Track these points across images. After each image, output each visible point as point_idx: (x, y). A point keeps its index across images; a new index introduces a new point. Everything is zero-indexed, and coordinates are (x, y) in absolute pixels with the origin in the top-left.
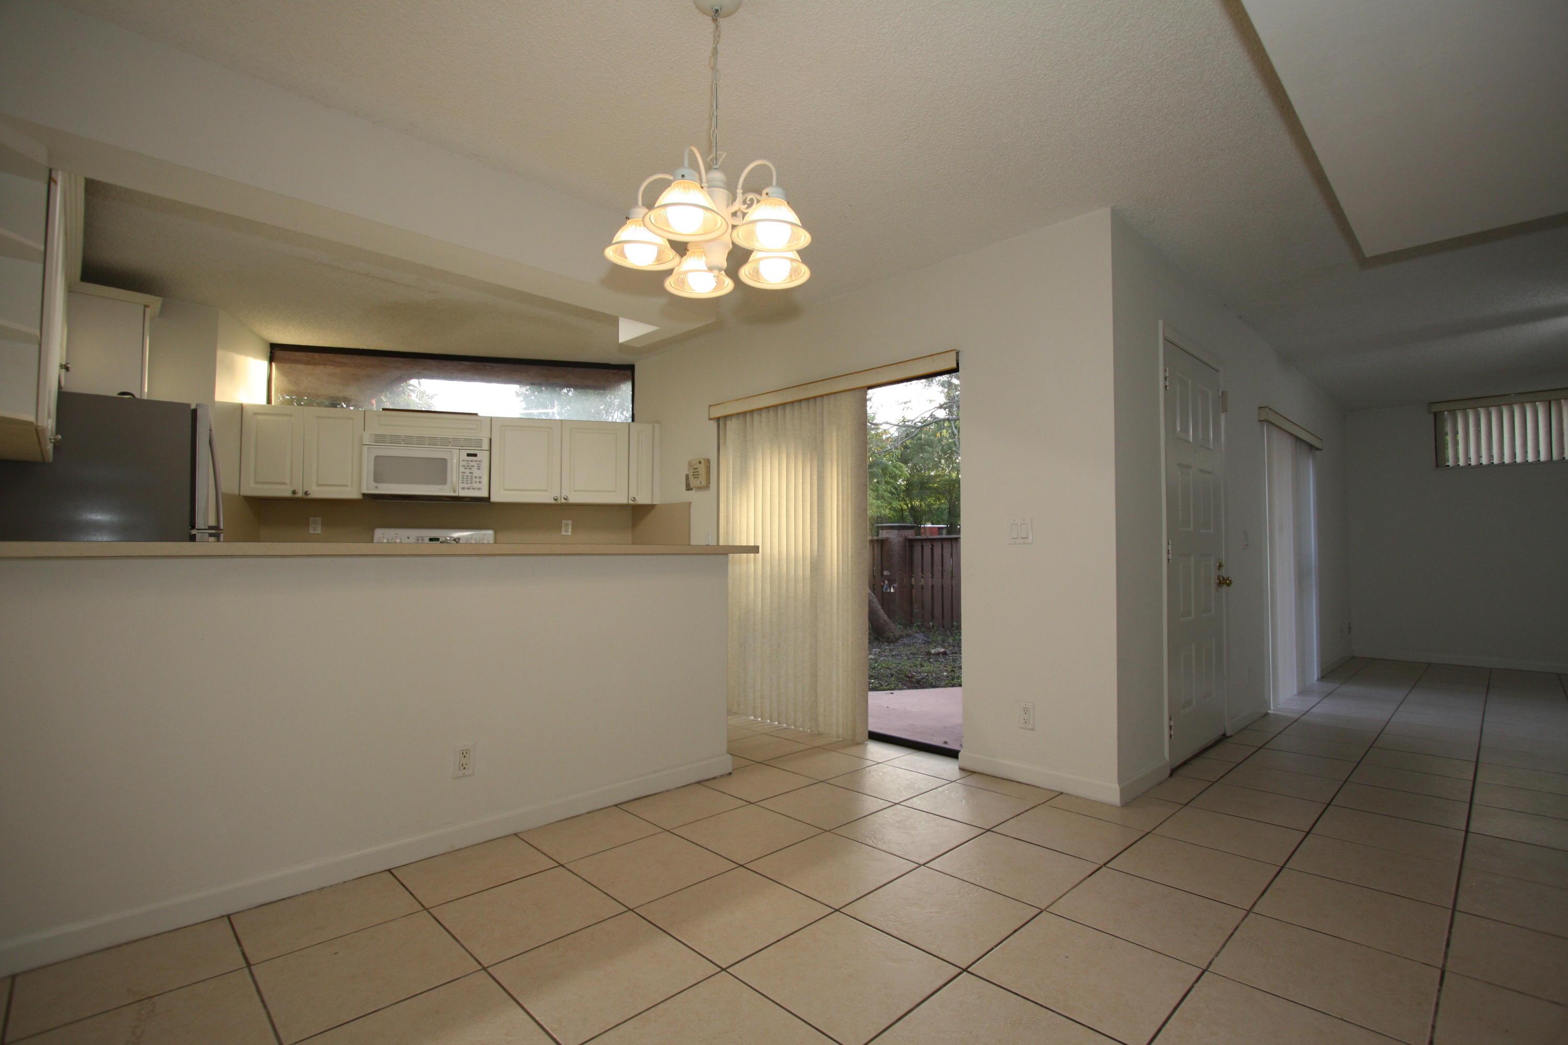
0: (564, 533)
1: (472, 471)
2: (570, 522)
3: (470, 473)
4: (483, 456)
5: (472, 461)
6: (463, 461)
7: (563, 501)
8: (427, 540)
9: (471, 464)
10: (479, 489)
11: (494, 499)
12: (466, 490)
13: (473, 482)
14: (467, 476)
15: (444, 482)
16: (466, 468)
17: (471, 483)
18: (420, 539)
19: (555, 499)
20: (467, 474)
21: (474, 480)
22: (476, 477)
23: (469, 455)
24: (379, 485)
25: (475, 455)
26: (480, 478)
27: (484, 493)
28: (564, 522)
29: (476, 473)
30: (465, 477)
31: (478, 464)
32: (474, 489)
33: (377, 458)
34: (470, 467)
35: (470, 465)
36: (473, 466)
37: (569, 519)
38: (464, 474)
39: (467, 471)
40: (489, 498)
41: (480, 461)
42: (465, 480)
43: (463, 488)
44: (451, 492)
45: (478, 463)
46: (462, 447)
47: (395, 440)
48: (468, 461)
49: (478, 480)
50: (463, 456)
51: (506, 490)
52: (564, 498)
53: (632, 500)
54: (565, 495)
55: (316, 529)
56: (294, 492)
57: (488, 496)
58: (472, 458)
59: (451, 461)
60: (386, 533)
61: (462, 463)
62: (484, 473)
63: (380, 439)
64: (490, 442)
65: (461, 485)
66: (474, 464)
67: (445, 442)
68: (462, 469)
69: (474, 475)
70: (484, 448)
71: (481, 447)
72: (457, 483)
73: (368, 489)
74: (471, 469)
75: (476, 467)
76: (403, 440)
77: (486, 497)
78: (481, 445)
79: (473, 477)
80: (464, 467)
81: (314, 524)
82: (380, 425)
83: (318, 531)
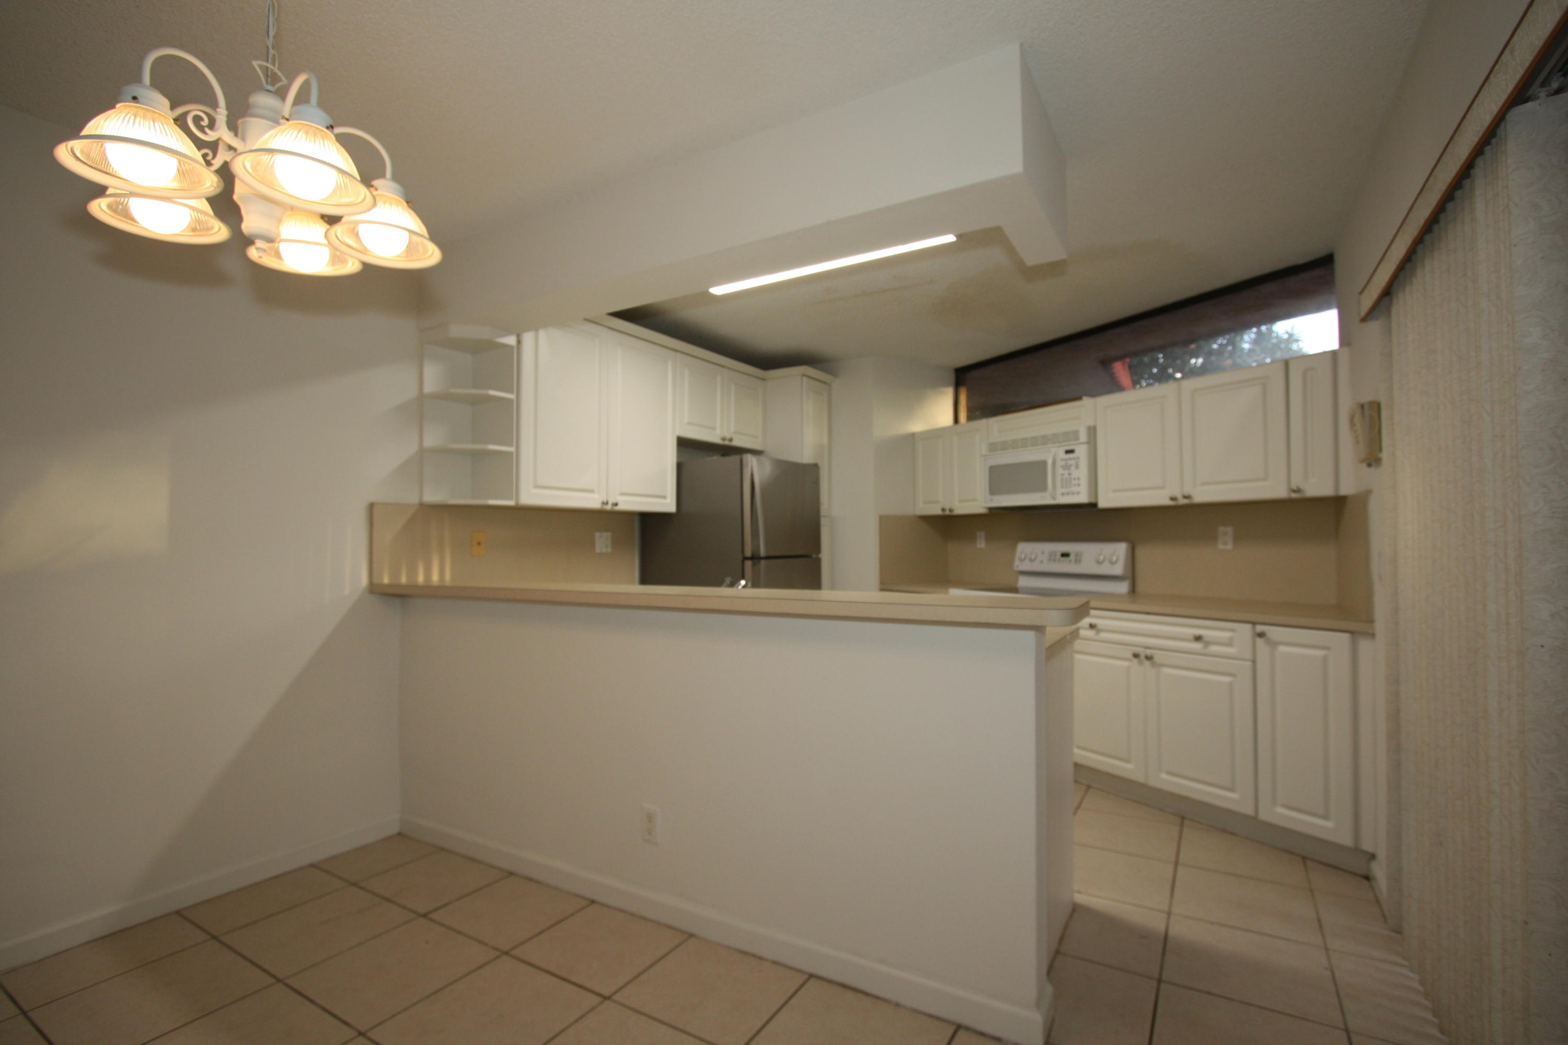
0: (1221, 546)
1: (1070, 472)
2: (1231, 529)
3: (1070, 474)
5: (1070, 459)
6: (1062, 460)
7: (1186, 501)
8: (1058, 556)
9: (1070, 462)
10: (1078, 493)
11: (1103, 504)
12: (1066, 496)
13: (1072, 485)
14: (1066, 479)
15: (1044, 488)
16: (1064, 469)
17: (1070, 487)
18: (1053, 555)
19: (1171, 499)
20: (1066, 476)
21: (1073, 482)
22: (1075, 479)
23: (1067, 452)
25: (1071, 451)
26: (1079, 479)
27: (1082, 498)
28: (1222, 529)
29: (1075, 474)
30: (1064, 480)
31: (1075, 462)
32: (1073, 493)
33: (992, 469)
35: (1068, 464)
36: (1071, 466)
37: (1229, 526)
38: (1062, 477)
39: (1066, 472)
40: (1097, 505)
41: (1078, 458)
42: (1065, 483)
43: (1063, 494)
44: (1051, 500)
45: (1076, 460)
46: (1060, 443)
47: (1004, 446)
48: (1066, 460)
49: (1076, 482)
50: (1062, 454)
51: (1114, 491)
52: (1185, 497)
53: (1294, 491)
54: (1187, 491)
55: (981, 544)
56: (943, 510)
57: (1093, 501)
58: (1071, 456)
59: (1050, 462)
60: (1024, 548)
61: (1060, 463)
62: (1082, 473)
63: (993, 447)
64: (1092, 431)
65: (1060, 490)
66: (1072, 462)
67: (1045, 440)
68: (1060, 471)
69: (1072, 476)
70: (1081, 441)
71: (1078, 440)
72: (1054, 486)
73: (985, 503)
74: (1069, 469)
75: (1074, 466)
76: (1010, 445)
77: (1089, 503)
78: (1078, 437)
79: (1072, 480)
80: (1062, 468)
81: (980, 538)
82: (999, 431)
83: (983, 546)
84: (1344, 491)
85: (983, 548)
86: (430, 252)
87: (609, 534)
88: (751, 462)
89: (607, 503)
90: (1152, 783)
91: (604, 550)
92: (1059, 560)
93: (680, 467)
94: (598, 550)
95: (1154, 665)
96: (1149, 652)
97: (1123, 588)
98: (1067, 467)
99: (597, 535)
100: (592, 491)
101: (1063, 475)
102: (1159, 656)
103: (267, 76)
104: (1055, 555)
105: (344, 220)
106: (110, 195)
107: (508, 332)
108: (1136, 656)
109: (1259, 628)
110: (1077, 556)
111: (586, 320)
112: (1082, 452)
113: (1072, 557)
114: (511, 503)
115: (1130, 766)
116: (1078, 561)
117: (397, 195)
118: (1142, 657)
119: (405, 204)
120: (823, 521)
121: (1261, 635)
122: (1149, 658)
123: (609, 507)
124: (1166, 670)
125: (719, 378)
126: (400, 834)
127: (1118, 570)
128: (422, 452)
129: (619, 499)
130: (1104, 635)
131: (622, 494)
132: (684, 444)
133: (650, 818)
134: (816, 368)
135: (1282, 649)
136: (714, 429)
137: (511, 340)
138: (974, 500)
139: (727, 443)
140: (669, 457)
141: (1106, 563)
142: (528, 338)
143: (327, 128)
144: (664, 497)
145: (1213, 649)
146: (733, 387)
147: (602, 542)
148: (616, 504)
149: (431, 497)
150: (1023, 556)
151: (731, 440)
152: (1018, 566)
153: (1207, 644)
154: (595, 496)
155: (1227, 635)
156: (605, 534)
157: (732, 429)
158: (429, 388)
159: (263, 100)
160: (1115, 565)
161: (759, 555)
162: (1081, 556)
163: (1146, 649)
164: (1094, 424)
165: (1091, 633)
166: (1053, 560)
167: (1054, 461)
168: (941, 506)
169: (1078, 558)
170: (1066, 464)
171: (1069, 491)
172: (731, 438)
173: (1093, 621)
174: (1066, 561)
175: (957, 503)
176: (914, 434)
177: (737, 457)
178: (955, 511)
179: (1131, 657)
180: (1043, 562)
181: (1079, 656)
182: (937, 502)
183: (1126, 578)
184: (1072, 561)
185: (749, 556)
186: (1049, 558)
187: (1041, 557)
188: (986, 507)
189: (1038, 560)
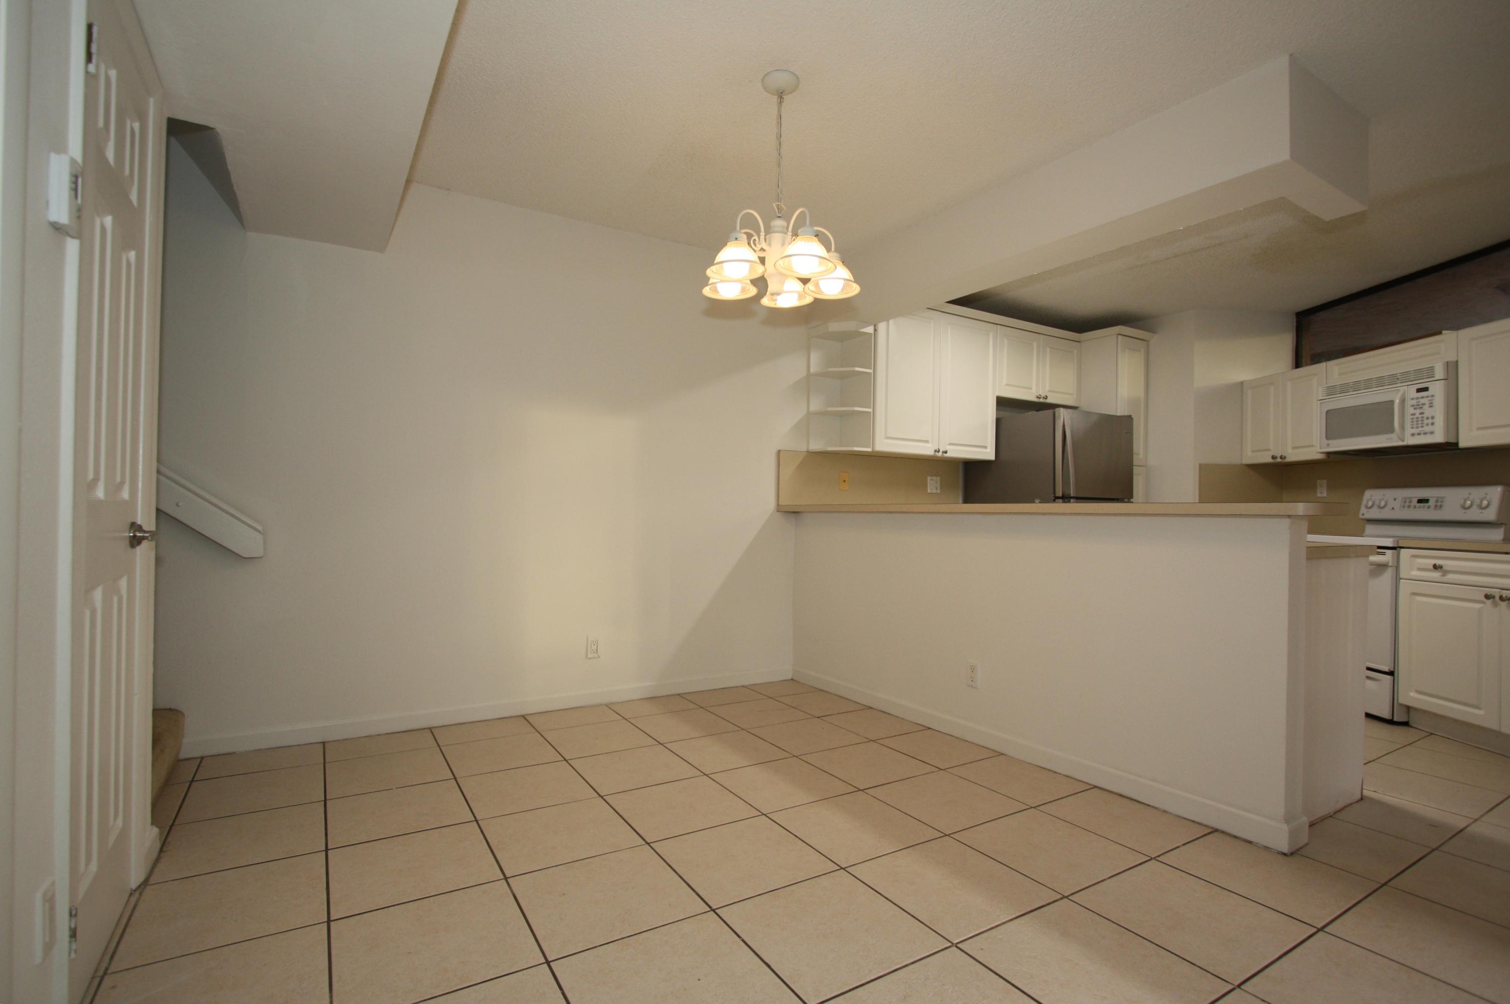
1: (1422, 411)
3: (1422, 413)
5: (1422, 398)
6: (1413, 399)
8: (1415, 501)
9: (1422, 401)
10: (1432, 433)
11: (1463, 443)
12: (1417, 437)
13: (1425, 425)
14: (1417, 418)
15: (1391, 430)
16: (1415, 409)
17: (1422, 427)
18: (1408, 500)
20: (1417, 415)
21: (1426, 421)
22: (1427, 418)
23: (1419, 390)
24: (1333, 442)
25: (1426, 389)
26: (1433, 418)
27: (1438, 437)
29: (1428, 412)
30: (1415, 420)
31: (1429, 400)
32: (1425, 434)
33: (1329, 413)
34: (1420, 406)
35: (1420, 403)
36: (1424, 404)
38: (1413, 417)
39: (1418, 412)
40: (1457, 444)
41: (1432, 396)
42: (1415, 423)
43: (1413, 435)
44: (1398, 442)
45: (1430, 398)
46: (1412, 381)
47: (1344, 389)
48: (1417, 398)
49: (1430, 421)
50: (1412, 392)
51: (1479, 429)
55: (1322, 492)
56: (1273, 457)
57: (1452, 440)
58: (1424, 394)
59: (1397, 401)
60: (1372, 496)
61: (1411, 403)
62: (1438, 413)
63: (1331, 391)
64: (1452, 369)
65: (1409, 431)
66: (1425, 401)
67: (1393, 380)
68: (1409, 410)
69: (1425, 415)
70: (1437, 377)
71: (1433, 377)
72: (1402, 427)
73: (1320, 448)
74: (1422, 408)
75: (1427, 405)
76: (1351, 387)
77: (1447, 443)
78: (1433, 374)
79: (1425, 419)
80: (1413, 408)
81: (1321, 487)
82: (1340, 374)
83: (1325, 495)
85: (1324, 497)
86: (854, 288)
87: (939, 478)
88: (1063, 415)
89: (939, 451)
91: (935, 491)
92: (1415, 507)
93: (998, 421)
94: (929, 491)
97: (1496, 534)
99: (929, 478)
100: (927, 442)
101: (1414, 414)
103: (778, 209)
104: (1410, 502)
105: (811, 280)
106: (711, 284)
107: (867, 324)
108: (1487, 597)
110: (1437, 501)
111: (928, 308)
112: (1437, 390)
113: (1432, 503)
114: (870, 450)
115: (1480, 712)
116: (1439, 506)
117: (836, 259)
118: (1497, 598)
119: (842, 263)
120: (1136, 470)
122: (1503, 599)
123: (940, 454)
125: (1035, 345)
126: (792, 679)
127: (1490, 515)
128: (809, 414)
129: (948, 448)
130: (1450, 577)
131: (950, 444)
132: (1003, 403)
133: (973, 669)
134: (1132, 327)
136: (1031, 388)
137: (870, 330)
138: (1312, 446)
139: (1042, 400)
140: (990, 413)
141: (1474, 507)
142: (882, 327)
143: (815, 236)
144: (985, 447)
146: (1048, 349)
147: (933, 485)
148: (946, 452)
149: (817, 445)
150: (1370, 504)
151: (1046, 398)
152: (1363, 514)
154: (930, 445)
156: (934, 478)
157: (1047, 388)
158: (813, 370)
159: (779, 223)
160: (1488, 510)
161: (1070, 495)
162: (1442, 502)
163: (1500, 590)
164: (1456, 360)
165: (1436, 575)
166: (1409, 507)
167: (1403, 401)
168: (1271, 453)
169: (1439, 504)
170: (1418, 403)
171: (1420, 431)
172: (1046, 396)
173: (1438, 562)
174: (1424, 507)
175: (1290, 451)
176: (1242, 383)
177: (1051, 411)
178: (1287, 458)
179: (1484, 599)
180: (1395, 509)
181: (1419, 598)
182: (1268, 450)
183: (1502, 524)
184: (1432, 507)
185: (1061, 495)
186: (1403, 504)
187: (1391, 504)
188: (1322, 453)
189: (1389, 507)
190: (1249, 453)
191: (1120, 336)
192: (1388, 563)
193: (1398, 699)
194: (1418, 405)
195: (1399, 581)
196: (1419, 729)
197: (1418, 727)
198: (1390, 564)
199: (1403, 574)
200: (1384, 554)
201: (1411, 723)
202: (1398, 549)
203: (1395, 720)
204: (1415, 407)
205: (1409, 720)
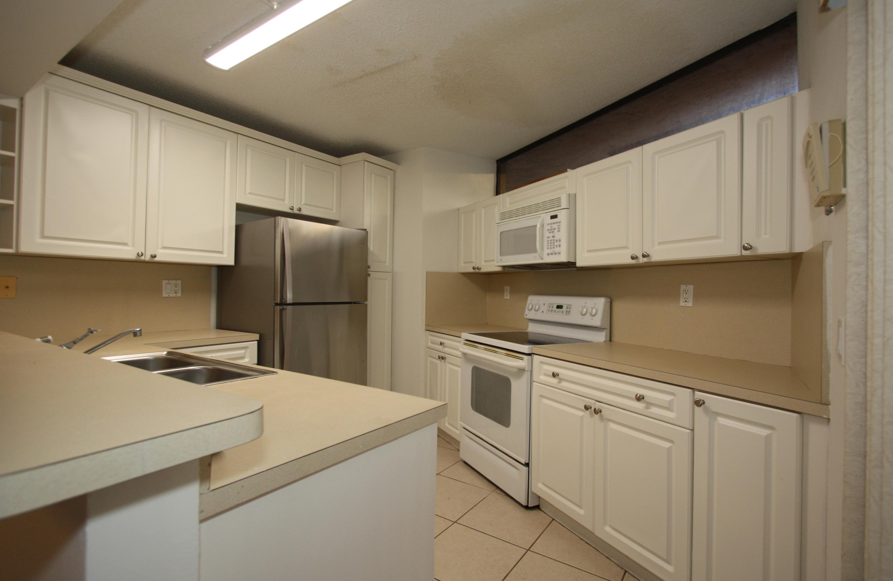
0: (682, 304)
1: (554, 235)
2: (691, 288)
4: (563, 216)
5: (554, 223)
6: (548, 224)
7: (645, 260)
8: (555, 306)
10: (559, 253)
11: (579, 264)
12: (550, 256)
13: (555, 246)
14: (551, 240)
15: (535, 251)
16: (550, 232)
17: (553, 248)
18: (551, 306)
19: (633, 258)
20: (551, 238)
21: (556, 243)
22: (557, 241)
23: (551, 217)
24: (504, 258)
25: (555, 216)
26: (560, 240)
27: (563, 258)
28: (683, 287)
29: (557, 235)
30: (549, 242)
31: (558, 226)
32: (556, 254)
33: (501, 234)
34: (553, 231)
35: (553, 228)
36: (555, 229)
37: (689, 284)
38: (548, 239)
39: (551, 235)
40: (574, 263)
41: (560, 222)
42: (549, 244)
43: (548, 255)
44: (540, 260)
45: (558, 224)
46: (548, 209)
47: (510, 215)
48: (551, 224)
49: (558, 243)
50: (548, 220)
51: (589, 251)
52: (644, 256)
53: (745, 248)
54: (647, 250)
55: (507, 296)
56: (474, 268)
57: (572, 260)
58: (554, 220)
59: (539, 226)
60: (533, 300)
61: (547, 227)
62: (562, 235)
63: (503, 217)
64: (572, 198)
65: (546, 251)
66: (555, 226)
67: (537, 208)
68: (547, 234)
69: (555, 238)
70: (562, 207)
71: (560, 206)
72: (542, 249)
73: (497, 263)
74: (553, 232)
75: (557, 230)
76: (514, 214)
77: (568, 262)
78: (560, 204)
79: (555, 241)
80: (548, 232)
81: (506, 291)
82: (510, 203)
83: (508, 297)
84: (798, 249)
85: (508, 299)
87: (178, 282)
88: (282, 223)
89: (143, 255)
90: (597, 533)
91: (175, 295)
92: (556, 311)
94: (164, 295)
95: (602, 419)
96: (598, 405)
97: (600, 337)
98: (551, 231)
99: (164, 282)
100: (126, 244)
101: (549, 237)
102: (606, 410)
104: (553, 307)
107: (6, 95)
108: (587, 408)
109: (699, 395)
110: (567, 308)
113: (564, 309)
114: (11, 251)
115: (582, 512)
116: (568, 312)
118: (592, 409)
120: (371, 274)
121: (698, 403)
122: (597, 412)
123: (147, 258)
124: (612, 426)
127: (597, 321)
130: (564, 384)
131: (165, 248)
134: (381, 157)
135: (721, 420)
136: (284, 200)
137: (11, 103)
138: (494, 260)
139: (295, 212)
140: (229, 219)
141: (588, 315)
144: (221, 252)
145: (654, 410)
146: (303, 168)
147: (171, 288)
148: (155, 256)
150: (531, 306)
151: (299, 210)
152: (526, 315)
153: (649, 405)
155: (668, 398)
157: (303, 202)
160: (596, 317)
161: (286, 301)
162: (570, 308)
163: (595, 401)
164: (575, 193)
165: (554, 381)
166: (552, 311)
167: (542, 226)
168: (473, 265)
169: (568, 310)
170: (551, 228)
171: (553, 251)
172: (300, 208)
173: (556, 370)
174: (560, 311)
175: (483, 263)
176: (459, 209)
177: (272, 219)
178: (482, 269)
179: (583, 408)
180: (544, 312)
181: (545, 401)
182: (472, 262)
183: (604, 328)
184: (565, 312)
185: (279, 302)
186: (548, 309)
187: (543, 308)
188: (499, 266)
189: (540, 311)
190: (462, 264)
191: (366, 162)
192: (525, 368)
193: (531, 489)
194: (551, 230)
195: (533, 382)
196: (546, 514)
197: (546, 512)
198: (526, 369)
199: (535, 378)
200: (522, 359)
201: (541, 507)
202: (532, 355)
203: (529, 506)
204: (550, 231)
205: (539, 504)
